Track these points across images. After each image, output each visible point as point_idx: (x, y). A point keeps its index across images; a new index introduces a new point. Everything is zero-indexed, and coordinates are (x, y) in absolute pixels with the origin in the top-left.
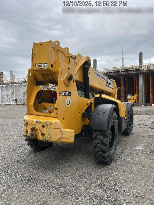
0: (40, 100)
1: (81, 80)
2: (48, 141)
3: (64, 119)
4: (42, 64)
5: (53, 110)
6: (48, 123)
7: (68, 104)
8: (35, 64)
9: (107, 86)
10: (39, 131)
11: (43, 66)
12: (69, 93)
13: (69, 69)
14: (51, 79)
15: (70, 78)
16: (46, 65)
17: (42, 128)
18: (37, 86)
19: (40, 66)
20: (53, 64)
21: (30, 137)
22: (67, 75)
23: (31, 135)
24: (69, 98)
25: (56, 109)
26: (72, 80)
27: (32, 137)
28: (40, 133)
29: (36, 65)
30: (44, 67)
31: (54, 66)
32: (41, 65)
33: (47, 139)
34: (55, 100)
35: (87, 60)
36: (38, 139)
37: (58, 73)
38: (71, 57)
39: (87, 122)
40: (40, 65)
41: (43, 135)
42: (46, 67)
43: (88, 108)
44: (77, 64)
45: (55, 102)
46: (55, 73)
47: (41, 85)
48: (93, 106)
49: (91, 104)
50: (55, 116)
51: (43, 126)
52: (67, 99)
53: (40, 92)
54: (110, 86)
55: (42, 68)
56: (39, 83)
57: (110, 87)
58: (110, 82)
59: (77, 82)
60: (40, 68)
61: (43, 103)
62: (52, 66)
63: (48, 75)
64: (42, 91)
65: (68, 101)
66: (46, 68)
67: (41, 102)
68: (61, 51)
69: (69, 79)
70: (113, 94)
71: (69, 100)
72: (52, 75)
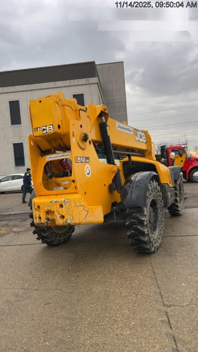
0: (49, 174)
1: (99, 139)
2: (70, 224)
3: (85, 193)
4: (46, 126)
5: (69, 185)
6: (66, 200)
7: (88, 174)
8: (37, 128)
9: (136, 140)
10: (56, 213)
11: (48, 129)
12: (87, 158)
13: (81, 126)
14: (60, 144)
15: (85, 138)
16: (52, 126)
17: (60, 209)
18: (42, 157)
19: (44, 130)
20: (59, 124)
21: (46, 224)
22: (80, 135)
23: (46, 221)
24: (87, 165)
25: (73, 181)
26: (88, 141)
27: (48, 222)
28: (58, 216)
29: (39, 129)
30: (50, 130)
31: (61, 126)
32: (45, 128)
33: (69, 222)
34: (69, 172)
35: (103, 110)
36: (57, 223)
37: (68, 134)
38: (81, 109)
39: (117, 197)
40: (43, 128)
41: (63, 217)
42: (52, 129)
43: (115, 177)
44: (90, 118)
45: (69, 174)
46: (64, 135)
47: (48, 154)
48: (121, 173)
49: (119, 170)
50: (74, 190)
51: (61, 206)
52: (86, 167)
53: (47, 164)
54: (141, 140)
55: (46, 132)
56: (44, 153)
57: (142, 142)
58: (140, 135)
59: (94, 142)
60: (44, 132)
61: (54, 178)
62: (59, 127)
63: (55, 140)
64: (51, 161)
65: (88, 170)
66: (52, 131)
67: (51, 177)
68: (67, 105)
69: (84, 140)
70: (148, 151)
71: (88, 168)
72: (61, 139)
